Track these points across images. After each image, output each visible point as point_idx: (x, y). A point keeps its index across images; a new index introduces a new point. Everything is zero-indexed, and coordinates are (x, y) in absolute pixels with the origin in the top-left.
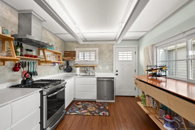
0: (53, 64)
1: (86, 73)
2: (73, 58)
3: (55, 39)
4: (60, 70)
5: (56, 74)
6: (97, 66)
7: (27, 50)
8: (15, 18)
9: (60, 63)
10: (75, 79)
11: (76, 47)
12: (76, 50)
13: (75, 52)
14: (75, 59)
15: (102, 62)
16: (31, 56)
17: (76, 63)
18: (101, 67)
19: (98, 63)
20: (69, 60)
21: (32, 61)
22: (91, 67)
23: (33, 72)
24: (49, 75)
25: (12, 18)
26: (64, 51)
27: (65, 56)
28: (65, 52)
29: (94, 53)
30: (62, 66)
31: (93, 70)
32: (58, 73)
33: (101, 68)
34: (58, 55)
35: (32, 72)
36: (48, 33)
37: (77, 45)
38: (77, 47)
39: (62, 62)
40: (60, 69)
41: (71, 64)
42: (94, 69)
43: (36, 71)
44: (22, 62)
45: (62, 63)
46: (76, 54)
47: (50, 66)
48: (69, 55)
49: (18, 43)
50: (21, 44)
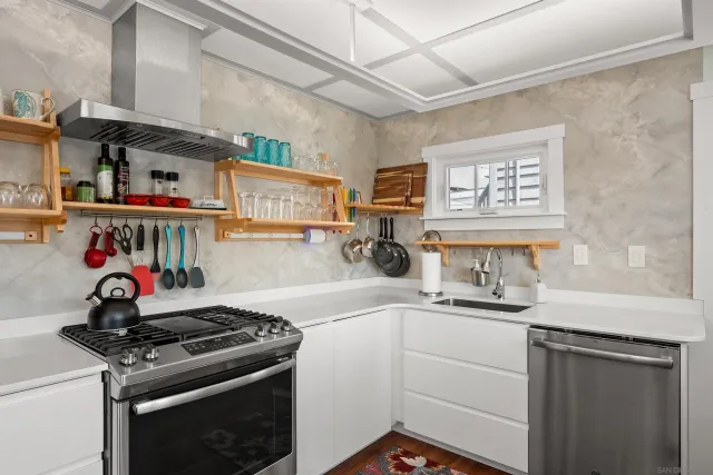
0: (301, 236)
1: (478, 284)
2: (414, 200)
3: (317, 113)
4: (344, 265)
5: (324, 281)
6: (550, 247)
7: (156, 175)
8: (99, 45)
9: (340, 230)
10: (402, 316)
11: (430, 137)
12: (428, 154)
13: (423, 167)
14: (421, 206)
15: (589, 216)
16: (175, 202)
17: (428, 227)
18: (582, 254)
19: (560, 224)
20: (397, 212)
21: (174, 224)
22: (513, 248)
23: (182, 271)
24: (276, 286)
25: (82, 47)
26: (372, 169)
27: (377, 194)
28: (379, 171)
29: (536, 160)
30: (352, 245)
31: (528, 272)
32: (334, 279)
33: (586, 262)
34: (330, 189)
35: (174, 271)
36: (269, 89)
37: (434, 131)
38: (436, 140)
39: (346, 223)
40: (346, 257)
41: (406, 234)
42: (534, 267)
43: (198, 269)
44: (126, 226)
45: (346, 226)
46: (428, 176)
47: (284, 244)
48: (393, 186)
49: (105, 149)
50: (122, 153)
